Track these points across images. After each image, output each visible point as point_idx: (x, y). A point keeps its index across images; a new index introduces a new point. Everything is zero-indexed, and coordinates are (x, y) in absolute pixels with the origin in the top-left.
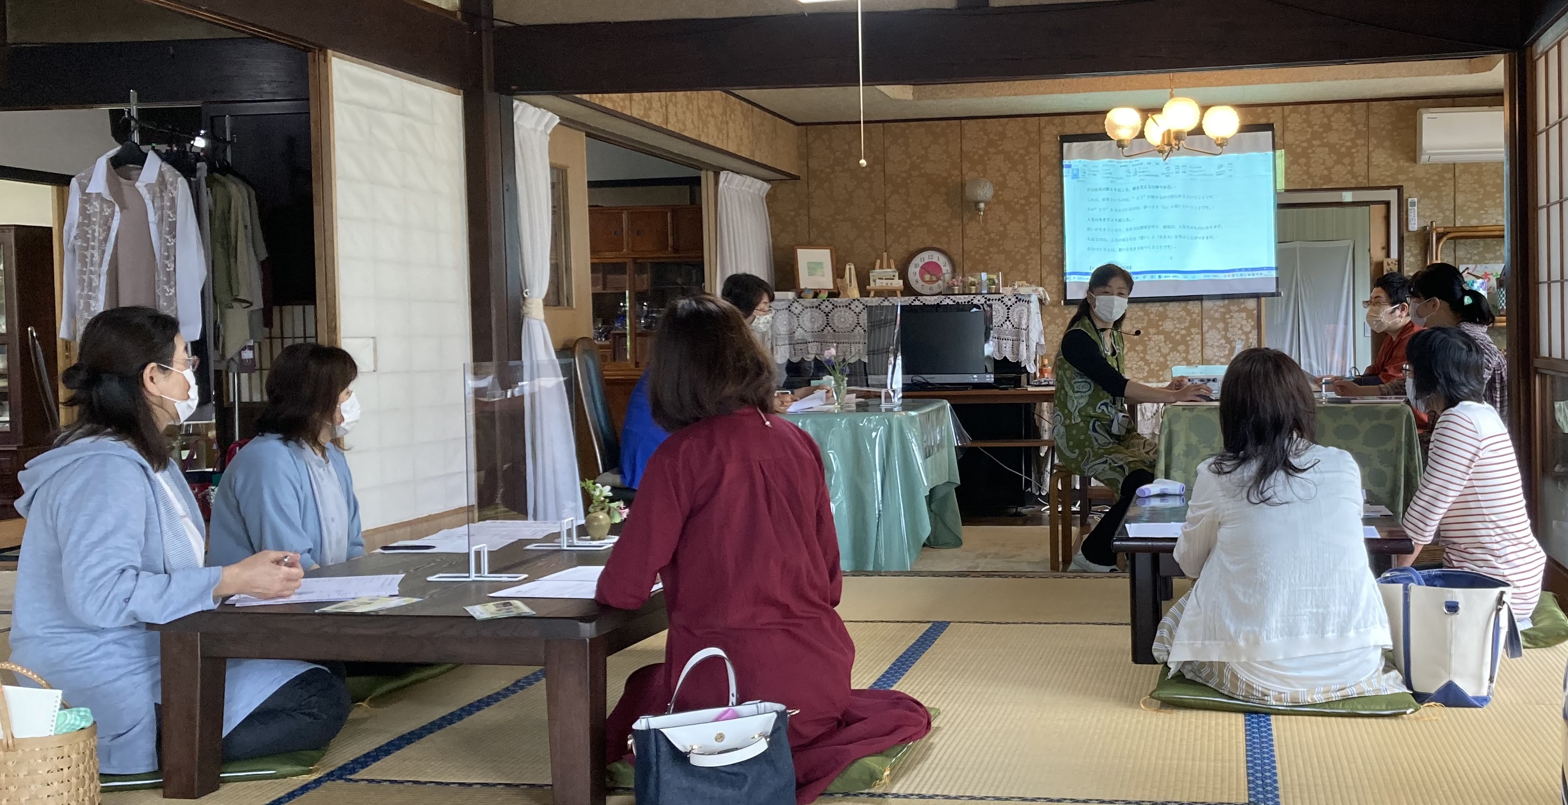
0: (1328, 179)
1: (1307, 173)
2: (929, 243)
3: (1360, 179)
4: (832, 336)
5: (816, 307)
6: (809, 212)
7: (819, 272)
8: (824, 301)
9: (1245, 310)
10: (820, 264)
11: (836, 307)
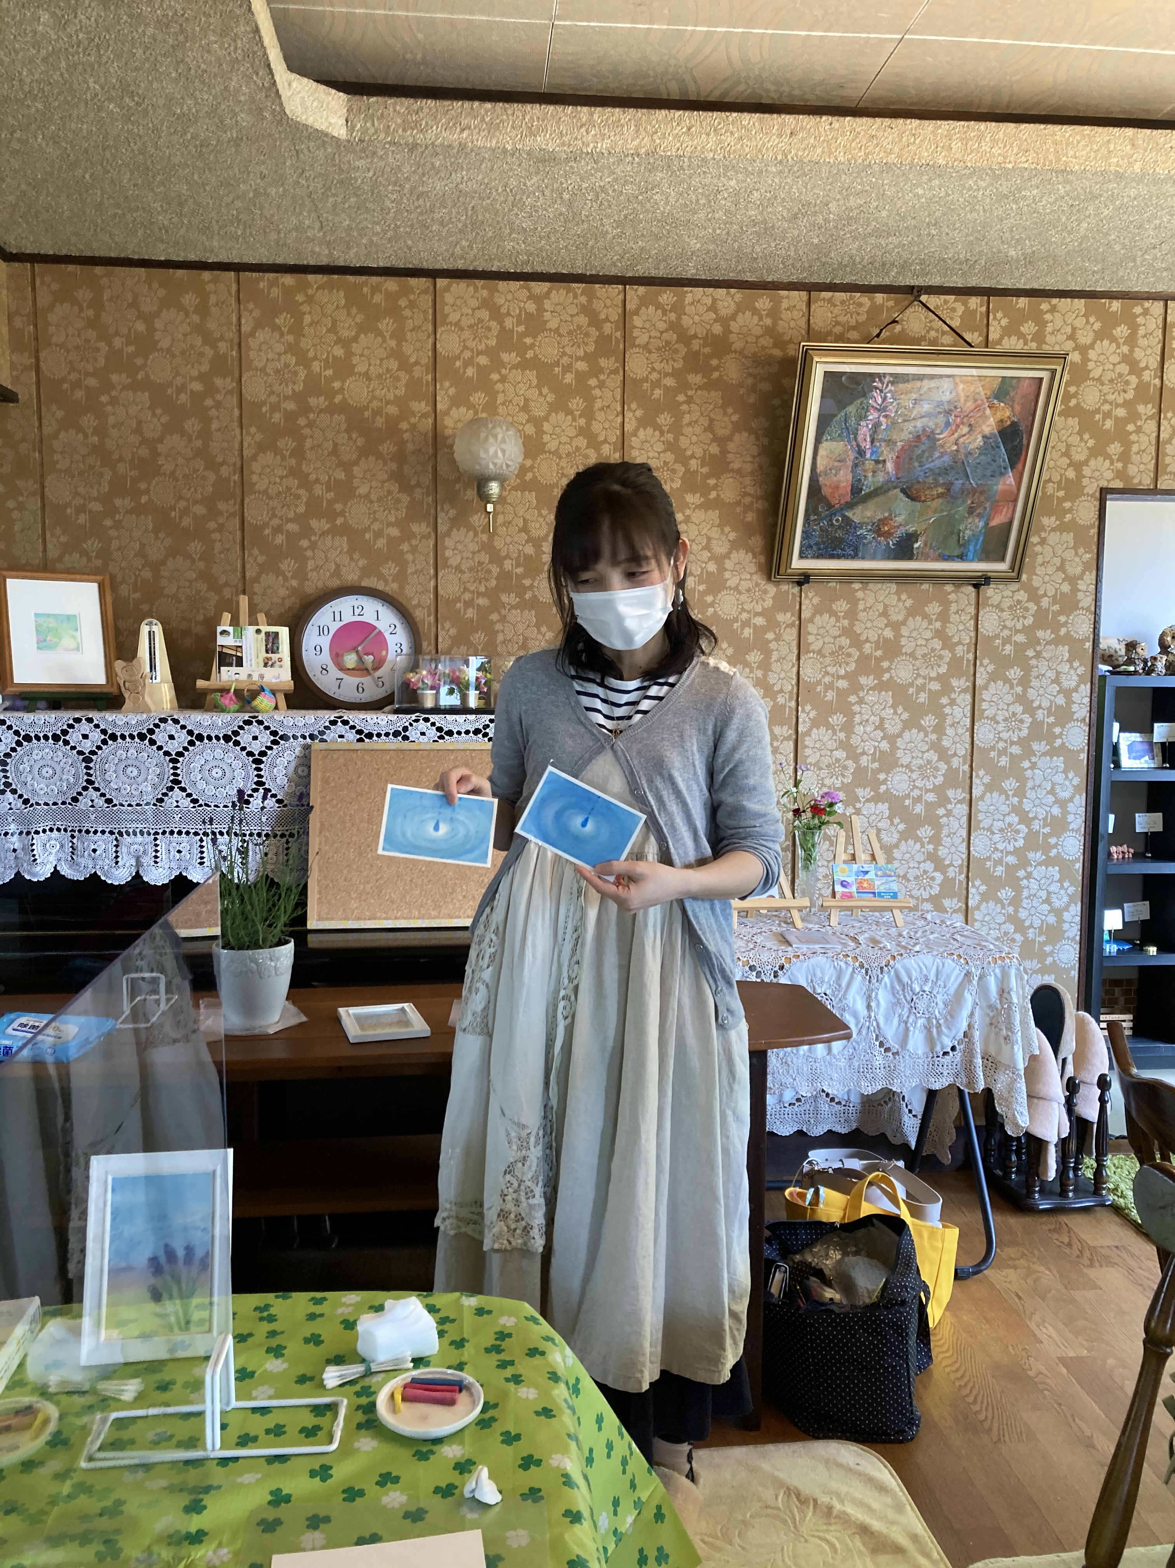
2: (351, 576)
4: (102, 816)
5: (56, 738)
6: (43, 486)
7: (67, 641)
8: (78, 720)
9: (1063, 750)
10: (71, 620)
11: (113, 737)
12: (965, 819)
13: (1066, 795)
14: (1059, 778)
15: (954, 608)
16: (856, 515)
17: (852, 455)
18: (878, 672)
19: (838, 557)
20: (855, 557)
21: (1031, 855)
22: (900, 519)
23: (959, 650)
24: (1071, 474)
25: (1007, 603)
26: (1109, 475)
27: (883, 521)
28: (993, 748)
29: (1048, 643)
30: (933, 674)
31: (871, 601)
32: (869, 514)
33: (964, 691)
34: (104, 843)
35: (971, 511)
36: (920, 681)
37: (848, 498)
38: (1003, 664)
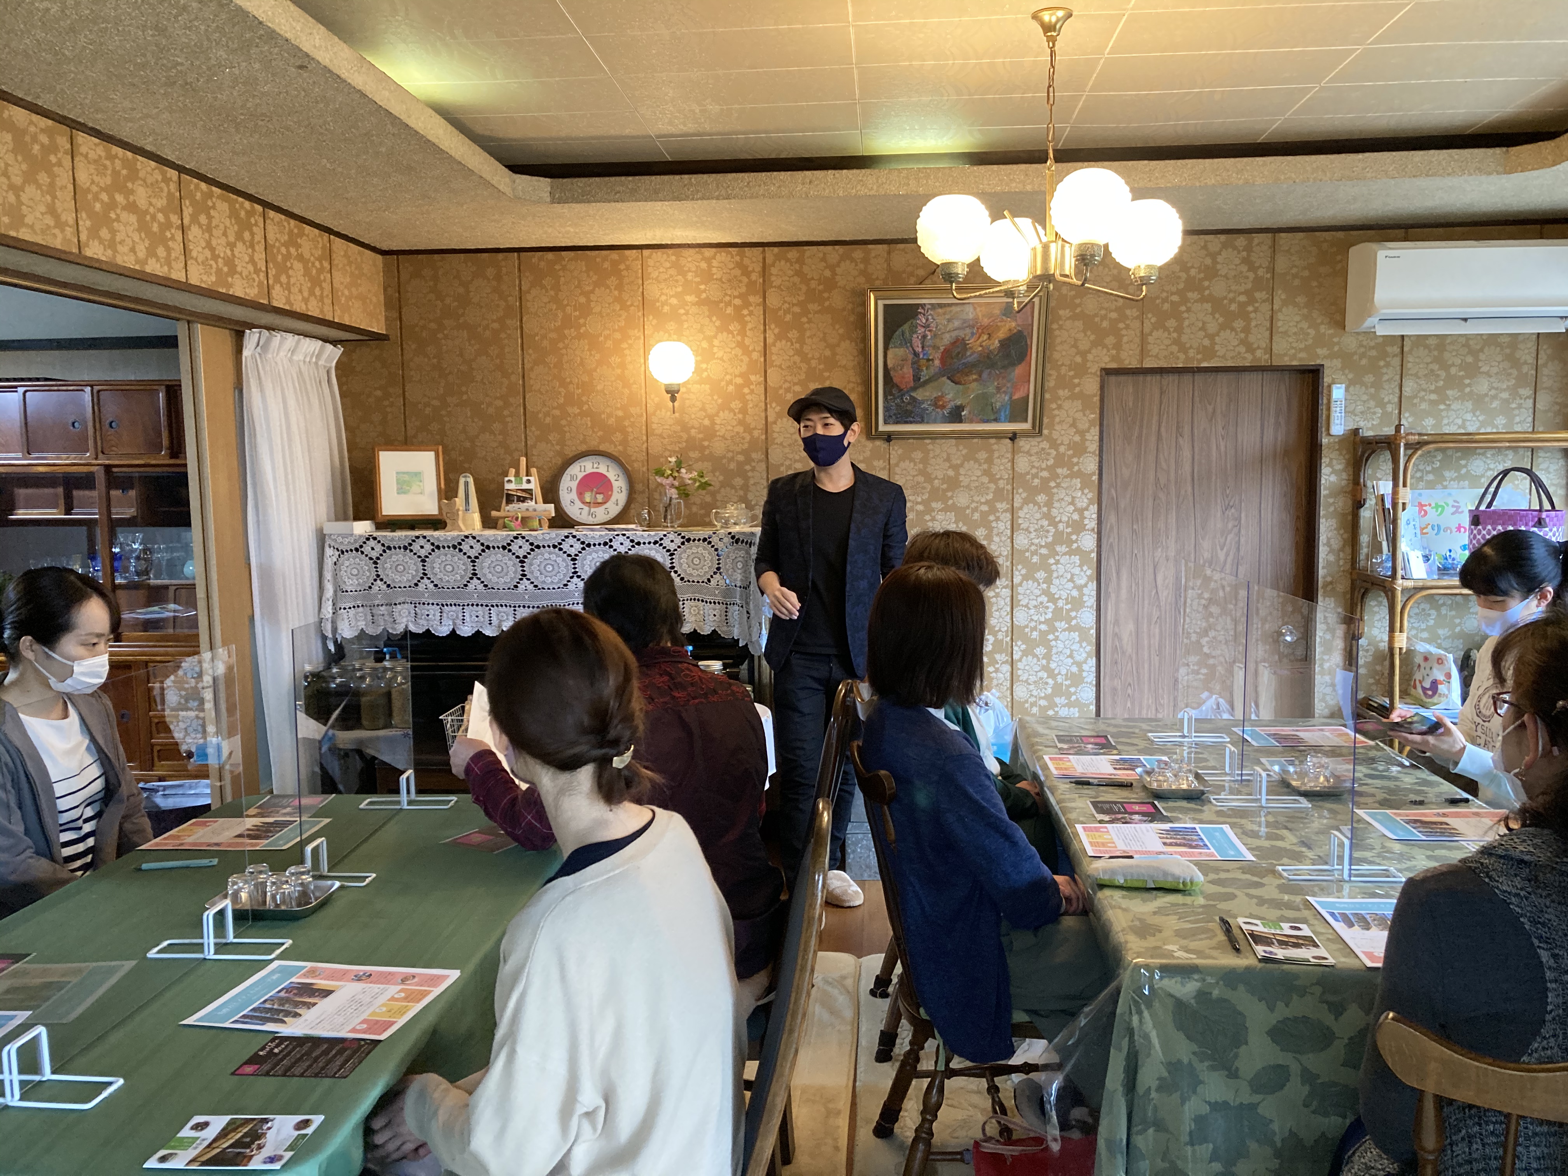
0: (1209, 352)
1: (1176, 342)
2: (593, 444)
3: (1259, 353)
4: (432, 595)
5: (405, 548)
6: (404, 392)
7: (415, 488)
8: (418, 537)
9: (1078, 551)
10: (417, 475)
11: (438, 547)
12: (1008, 600)
13: (1082, 582)
14: (1077, 570)
15: (996, 455)
16: (919, 395)
17: (911, 356)
18: (944, 500)
19: (911, 422)
20: (922, 421)
21: (1057, 624)
22: (949, 397)
23: (1001, 484)
24: (1078, 359)
25: (1034, 450)
26: (1107, 359)
27: (937, 399)
28: (1027, 550)
29: (1066, 477)
30: (983, 500)
31: (938, 451)
32: (927, 394)
33: (1005, 511)
34: (434, 611)
35: (998, 389)
36: (973, 505)
37: (912, 384)
38: (1033, 492)
